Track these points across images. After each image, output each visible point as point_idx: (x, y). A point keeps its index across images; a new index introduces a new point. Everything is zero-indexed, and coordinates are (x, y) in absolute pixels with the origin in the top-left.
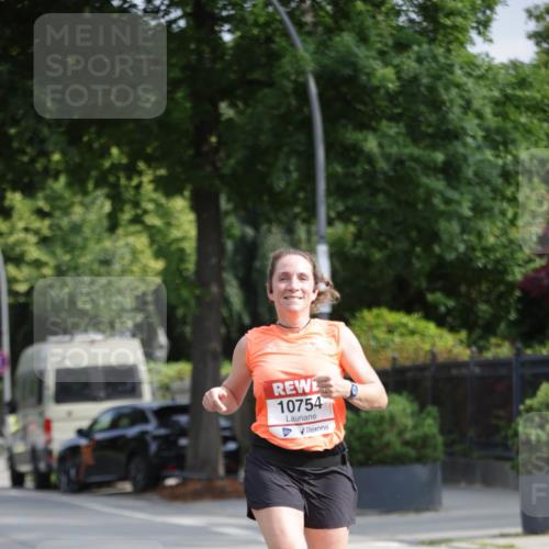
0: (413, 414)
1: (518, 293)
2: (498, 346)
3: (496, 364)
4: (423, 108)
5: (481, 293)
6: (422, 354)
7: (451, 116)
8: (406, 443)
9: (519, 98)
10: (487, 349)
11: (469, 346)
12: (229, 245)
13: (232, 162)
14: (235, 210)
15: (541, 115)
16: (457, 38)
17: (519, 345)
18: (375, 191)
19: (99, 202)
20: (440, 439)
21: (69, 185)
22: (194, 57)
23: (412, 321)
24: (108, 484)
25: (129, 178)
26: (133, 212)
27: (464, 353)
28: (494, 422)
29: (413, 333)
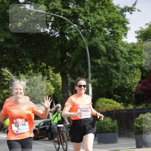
0: (111, 122)
1: (134, 94)
2: (130, 106)
3: (130, 110)
4: (111, 54)
5: (126, 94)
6: (113, 108)
7: (117, 56)
8: (110, 128)
9: (134, 51)
10: (128, 107)
11: (123, 106)
12: (69, 84)
13: (70, 66)
14: (70, 77)
15: (139, 54)
16: (120, 38)
17: (135, 106)
18: (101, 72)
19: (40, 75)
20: (117, 127)
21: (33, 72)
22: (60, 42)
23: (111, 101)
24: (43, 138)
25: (47, 70)
26: (47, 77)
27: (123, 108)
28: (130, 123)
29: (111, 103)
